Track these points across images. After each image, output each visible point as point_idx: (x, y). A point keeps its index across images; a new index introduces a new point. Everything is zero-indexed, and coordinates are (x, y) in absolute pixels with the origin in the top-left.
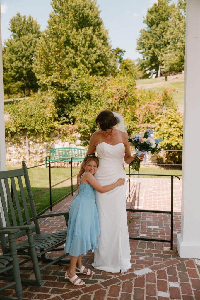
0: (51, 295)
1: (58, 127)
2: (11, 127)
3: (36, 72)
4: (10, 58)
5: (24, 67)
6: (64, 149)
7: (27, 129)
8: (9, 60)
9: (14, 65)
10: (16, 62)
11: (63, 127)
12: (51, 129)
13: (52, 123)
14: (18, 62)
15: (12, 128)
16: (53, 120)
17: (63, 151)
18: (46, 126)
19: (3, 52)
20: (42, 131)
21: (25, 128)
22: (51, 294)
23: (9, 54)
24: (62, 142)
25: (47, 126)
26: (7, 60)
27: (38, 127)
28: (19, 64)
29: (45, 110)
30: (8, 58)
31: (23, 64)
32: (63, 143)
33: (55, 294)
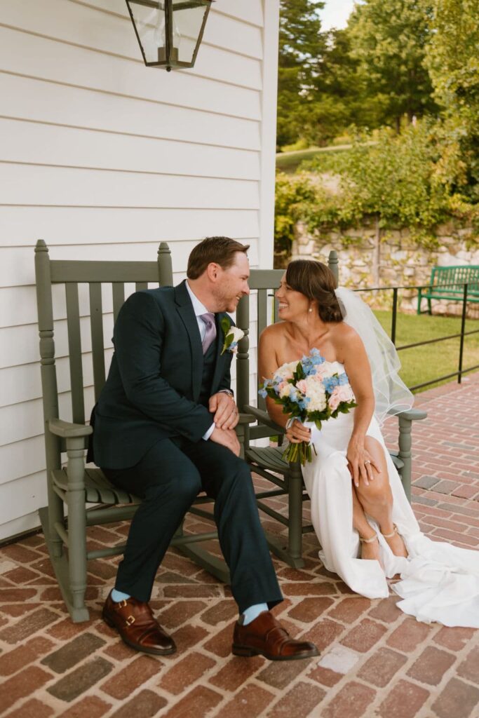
0: (315, 577)
1: (460, 209)
2: (343, 207)
3: (433, 68)
4: (370, 33)
5: (403, 55)
6: (469, 270)
7: (378, 213)
8: (366, 40)
9: (378, 51)
10: (385, 43)
11: (474, 210)
12: (440, 215)
13: (445, 199)
14: (390, 43)
15: (344, 211)
16: (447, 191)
17: (466, 274)
18: (428, 206)
19: (355, 17)
20: (418, 220)
21: (375, 210)
22: (315, 574)
23: (370, 24)
24: (468, 250)
25: (430, 207)
26: (363, 39)
27: (407, 210)
28: (390, 49)
29: (433, 167)
30: (365, 35)
31: (401, 47)
32: (469, 253)
33: (325, 577)
